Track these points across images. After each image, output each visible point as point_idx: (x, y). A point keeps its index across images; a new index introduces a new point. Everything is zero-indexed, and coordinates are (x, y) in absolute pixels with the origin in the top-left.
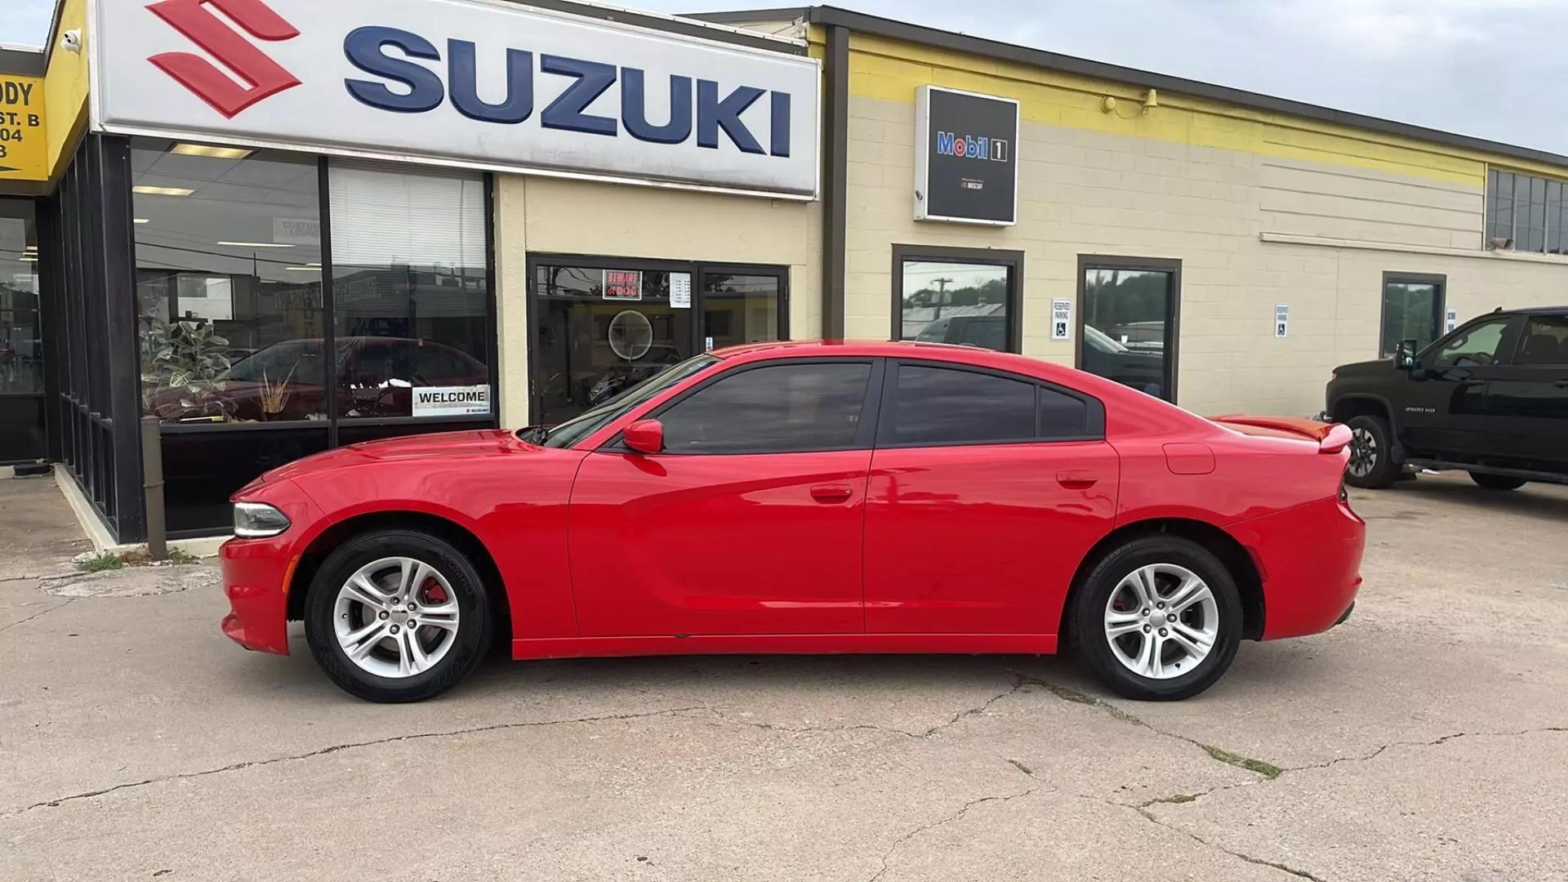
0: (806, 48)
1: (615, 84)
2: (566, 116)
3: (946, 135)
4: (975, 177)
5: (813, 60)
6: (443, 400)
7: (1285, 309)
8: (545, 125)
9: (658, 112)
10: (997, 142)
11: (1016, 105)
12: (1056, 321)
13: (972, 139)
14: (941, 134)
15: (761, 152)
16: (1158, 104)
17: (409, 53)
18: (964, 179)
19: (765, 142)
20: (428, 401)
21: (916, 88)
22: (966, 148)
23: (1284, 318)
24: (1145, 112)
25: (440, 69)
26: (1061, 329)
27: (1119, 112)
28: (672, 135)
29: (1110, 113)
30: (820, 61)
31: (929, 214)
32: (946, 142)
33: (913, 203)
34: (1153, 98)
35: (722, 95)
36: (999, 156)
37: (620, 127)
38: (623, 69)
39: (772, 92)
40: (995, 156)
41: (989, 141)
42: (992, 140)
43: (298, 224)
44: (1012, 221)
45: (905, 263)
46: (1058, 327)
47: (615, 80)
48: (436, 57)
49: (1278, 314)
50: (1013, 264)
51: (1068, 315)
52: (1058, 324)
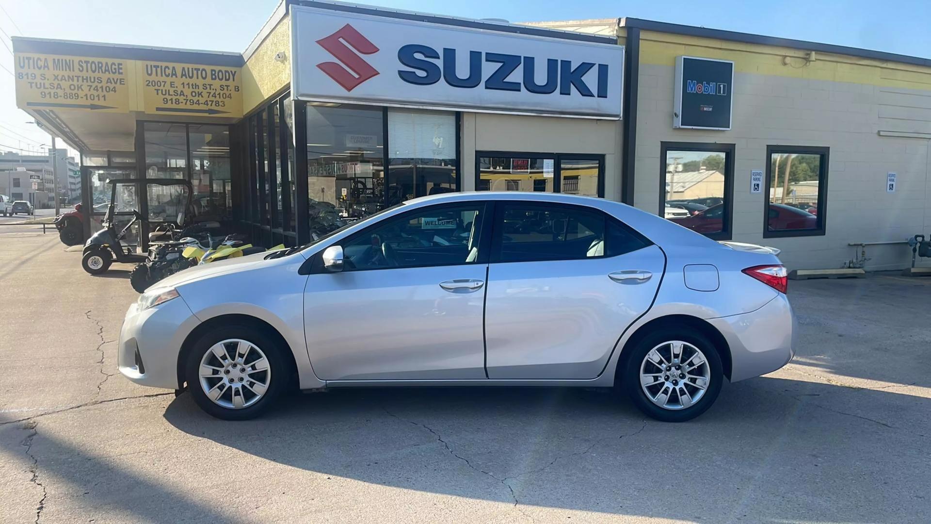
0: (617, 40)
1: (520, 65)
2: (497, 82)
3: (692, 82)
4: (708, 105)
5: (620, 46)
6: (435, 224)
7: (893, 175)
8: (487, 88)
9: (540, 78)
10: (721, 85)
11: (732, 64)
12: (753, 182)
13: (706, 84)
14: (690, 82)
15: (592, 96)
16: (816, 59)
17: (426, 56)
18: (702, 106)
19: (594, 91)
20: (429, 224)
21: (675, 57)
22: (703, 89)
23: (893, 180)
24: (808, 64)
25: (440, 63)
26: (756, 187)
27: (792, 65)
28: (547, 89)
29: (787, 66)
30: (624, 47)
31: (682, 125)
32: (692, 86)
33: (673, 118)
34: (813, 55)
35: (573, 67)
36: (722, 92)
37: (522, 86)
38: (524, 57)
39: (599, 65)
40: (720, 92)
41: (716, 84)
42: (718, 84)
43: (358, 137)
44: (729, 127)
45: (668, 152)
46: (755, 186)
47: (521, 63)
48: (439, 58)
49: (889, 178)
50: (729, 151)
51: (761, 179)
52: (755, 184)
